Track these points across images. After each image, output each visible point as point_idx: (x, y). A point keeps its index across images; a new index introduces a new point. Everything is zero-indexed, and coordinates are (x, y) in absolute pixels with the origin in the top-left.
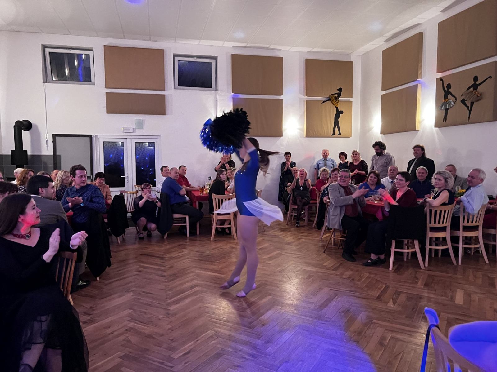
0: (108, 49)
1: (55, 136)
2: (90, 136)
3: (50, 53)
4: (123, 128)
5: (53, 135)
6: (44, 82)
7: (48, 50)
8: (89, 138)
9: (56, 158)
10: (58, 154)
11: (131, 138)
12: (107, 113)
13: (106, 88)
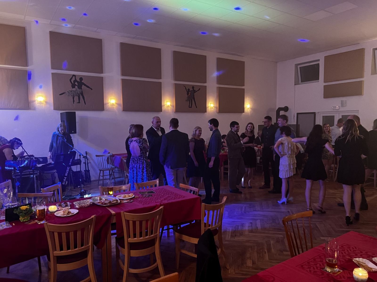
0: (326, 58)
1: (298, 114)
2: (314, 113)
3: (300, 68)
4: (333, 107)
5: (297, 113)
6: (295, 85)
7: (299, 66)
8: (313, 115)
9: (297, 125)
10: (299, 123)
11: (339, 113)
12: (324, 98)
13: (324, 82)
